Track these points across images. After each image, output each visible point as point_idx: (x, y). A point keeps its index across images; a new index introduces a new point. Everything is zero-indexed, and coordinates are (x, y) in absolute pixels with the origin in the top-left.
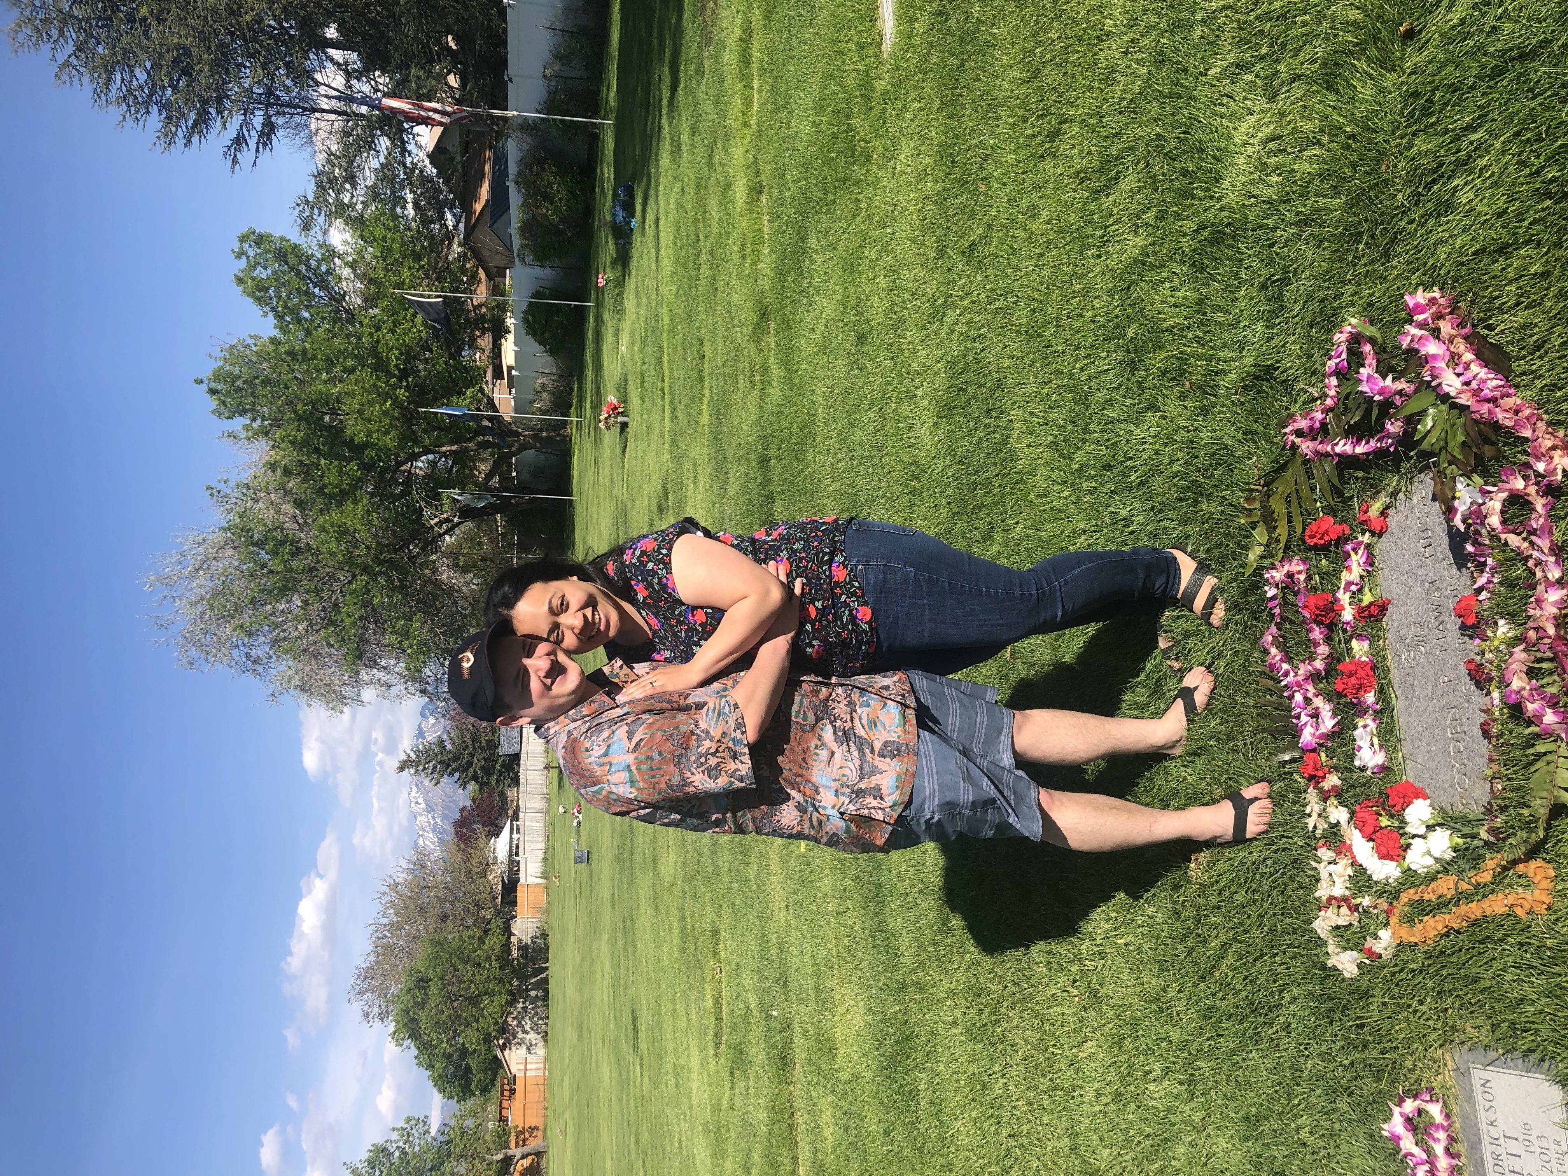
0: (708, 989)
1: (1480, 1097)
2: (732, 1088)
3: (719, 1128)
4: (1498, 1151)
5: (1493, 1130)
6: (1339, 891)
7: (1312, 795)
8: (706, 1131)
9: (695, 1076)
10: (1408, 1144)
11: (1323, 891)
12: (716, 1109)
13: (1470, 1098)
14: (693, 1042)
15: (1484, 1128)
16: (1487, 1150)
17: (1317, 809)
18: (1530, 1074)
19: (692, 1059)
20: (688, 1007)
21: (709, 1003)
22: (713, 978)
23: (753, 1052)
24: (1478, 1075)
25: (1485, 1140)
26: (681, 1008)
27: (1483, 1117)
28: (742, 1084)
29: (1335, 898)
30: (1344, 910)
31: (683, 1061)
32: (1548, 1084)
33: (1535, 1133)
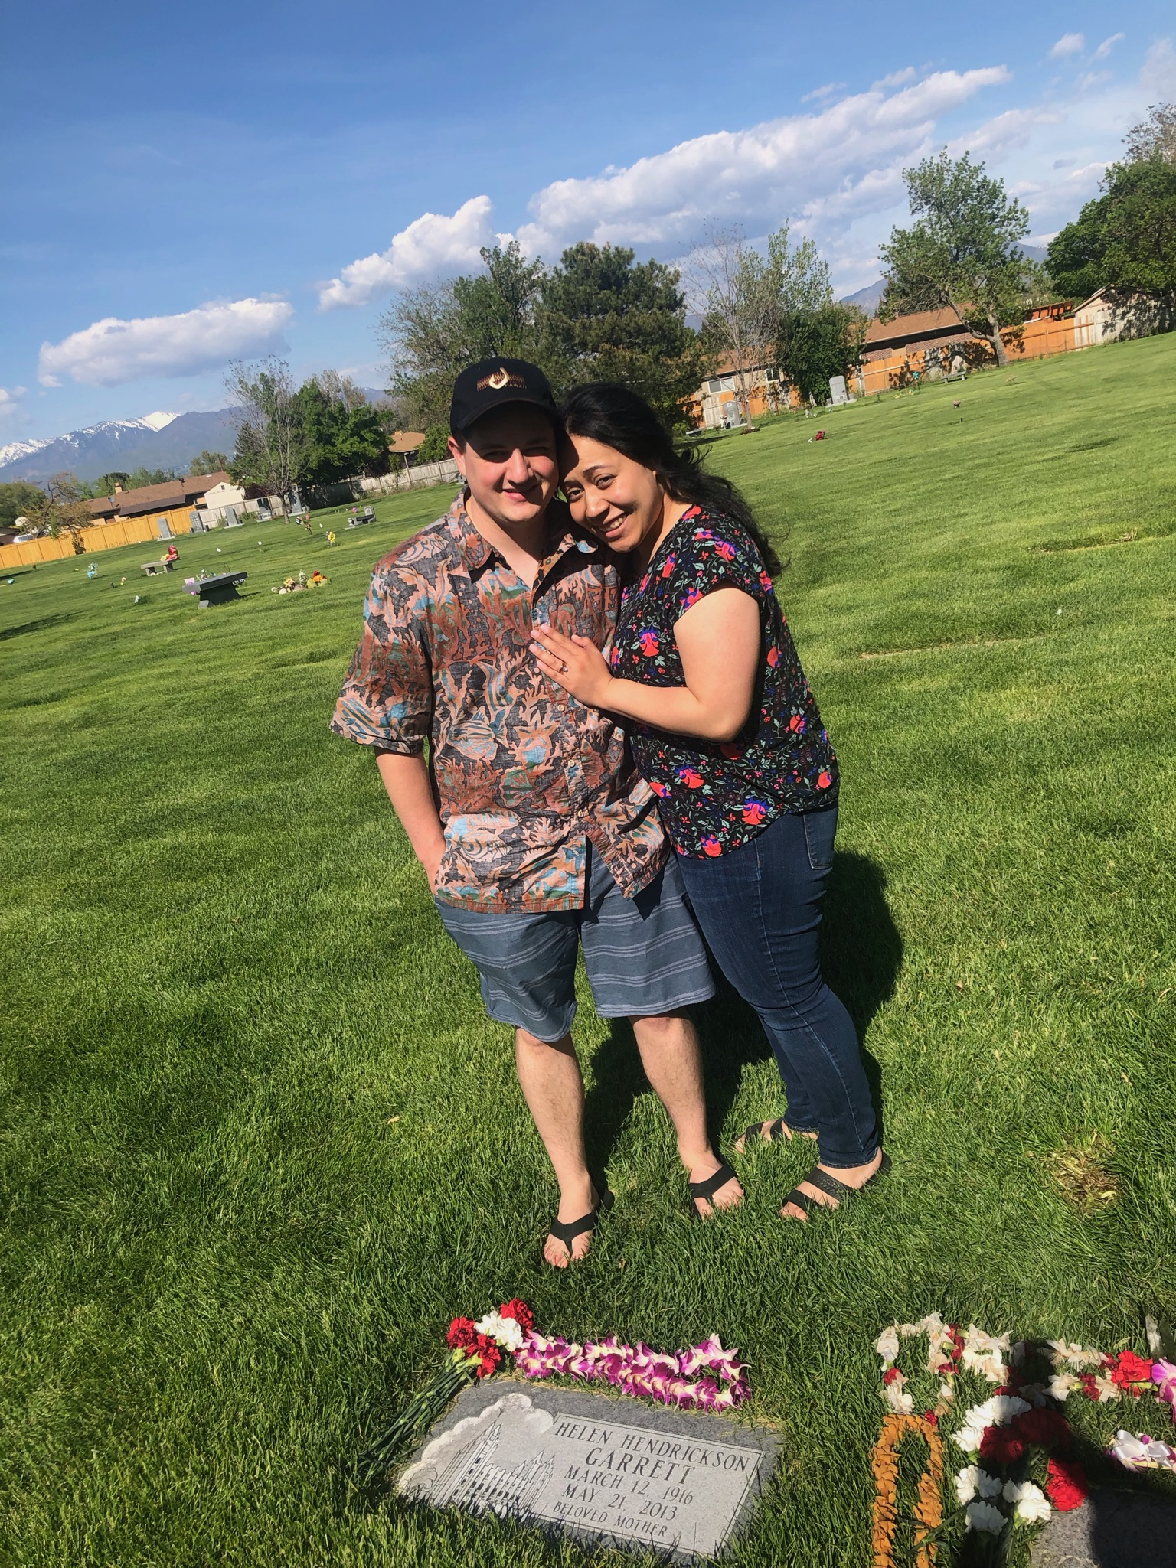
0: (1107, 529)
1: (733, 1452)
2: (995, 569)
3: (958, 558)
4: (680, 1455)
5: (698, 1455)
6: (969, 1356)
7: (1095, 1357)
8: (965, 542)
9: (1024, 524)
10: (700, 1359)
11: (974, 1336)
12: (980, 554)
13: (734, 1440)
14: (1056, 517)
15: (705, 1445)
16: (684, 1441)
17: (1074, 1359)
18: (733, 1523)
19: (1041, 518)
20: (1098, 506)
21: (1092, 532)
22: (1119, 533)
23: (1023, 591)
24: (752, 1458)
25: (694, 1443)
26: (1098, 497)
27: (714, 1448)
28: (994, 582)
29: (959, 1351)
30: (943, 1360)
31: (1044, 506)
32: (719, 1541)
33: (680, 1506)
